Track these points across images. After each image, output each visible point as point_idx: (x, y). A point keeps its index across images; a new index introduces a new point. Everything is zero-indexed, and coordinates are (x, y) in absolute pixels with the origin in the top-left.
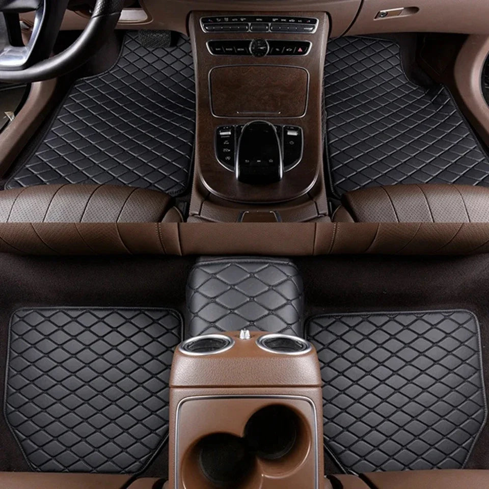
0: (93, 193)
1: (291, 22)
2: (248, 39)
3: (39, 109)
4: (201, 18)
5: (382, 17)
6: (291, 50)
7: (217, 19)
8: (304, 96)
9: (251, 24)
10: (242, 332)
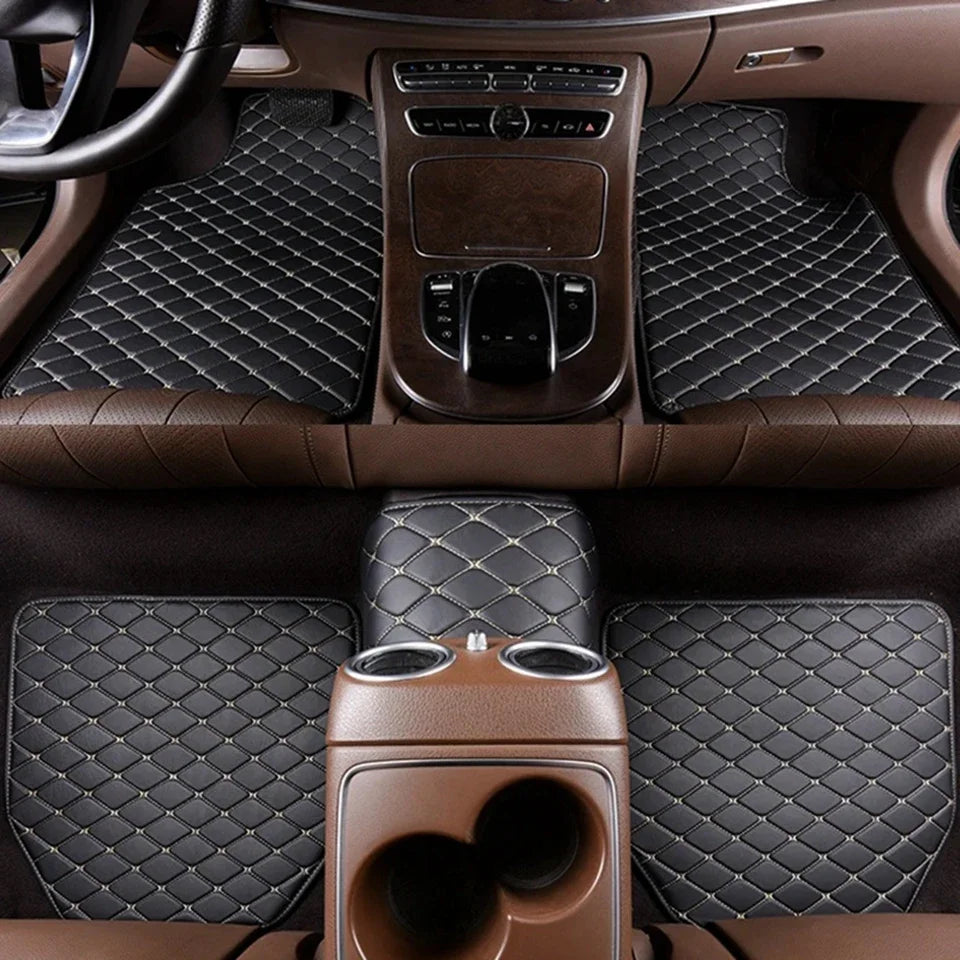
0: (176, 406)
1: (573, 73)
2: (486, 106)
3: (70, 244)
4: (395, 64)
5: (751, 66)
6: (572, 127)
7: (428, 66)
8: (596, 217)
9: (495, 76)
10: (472, 636)
